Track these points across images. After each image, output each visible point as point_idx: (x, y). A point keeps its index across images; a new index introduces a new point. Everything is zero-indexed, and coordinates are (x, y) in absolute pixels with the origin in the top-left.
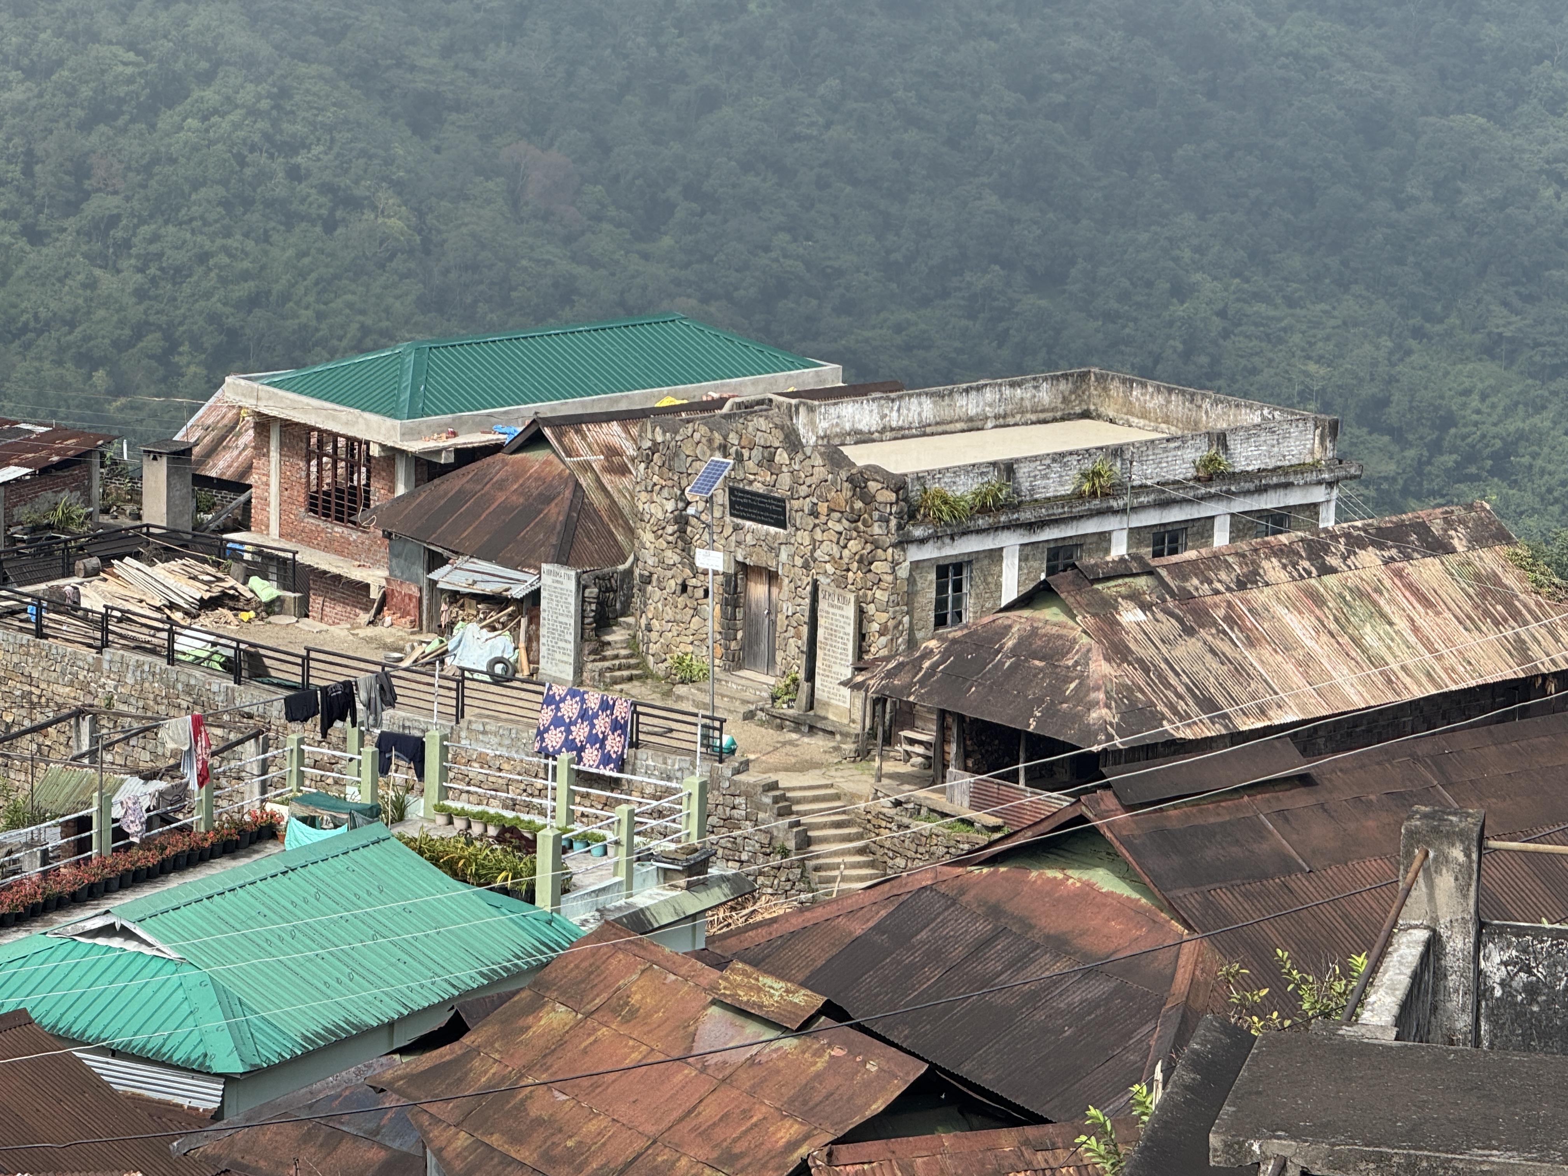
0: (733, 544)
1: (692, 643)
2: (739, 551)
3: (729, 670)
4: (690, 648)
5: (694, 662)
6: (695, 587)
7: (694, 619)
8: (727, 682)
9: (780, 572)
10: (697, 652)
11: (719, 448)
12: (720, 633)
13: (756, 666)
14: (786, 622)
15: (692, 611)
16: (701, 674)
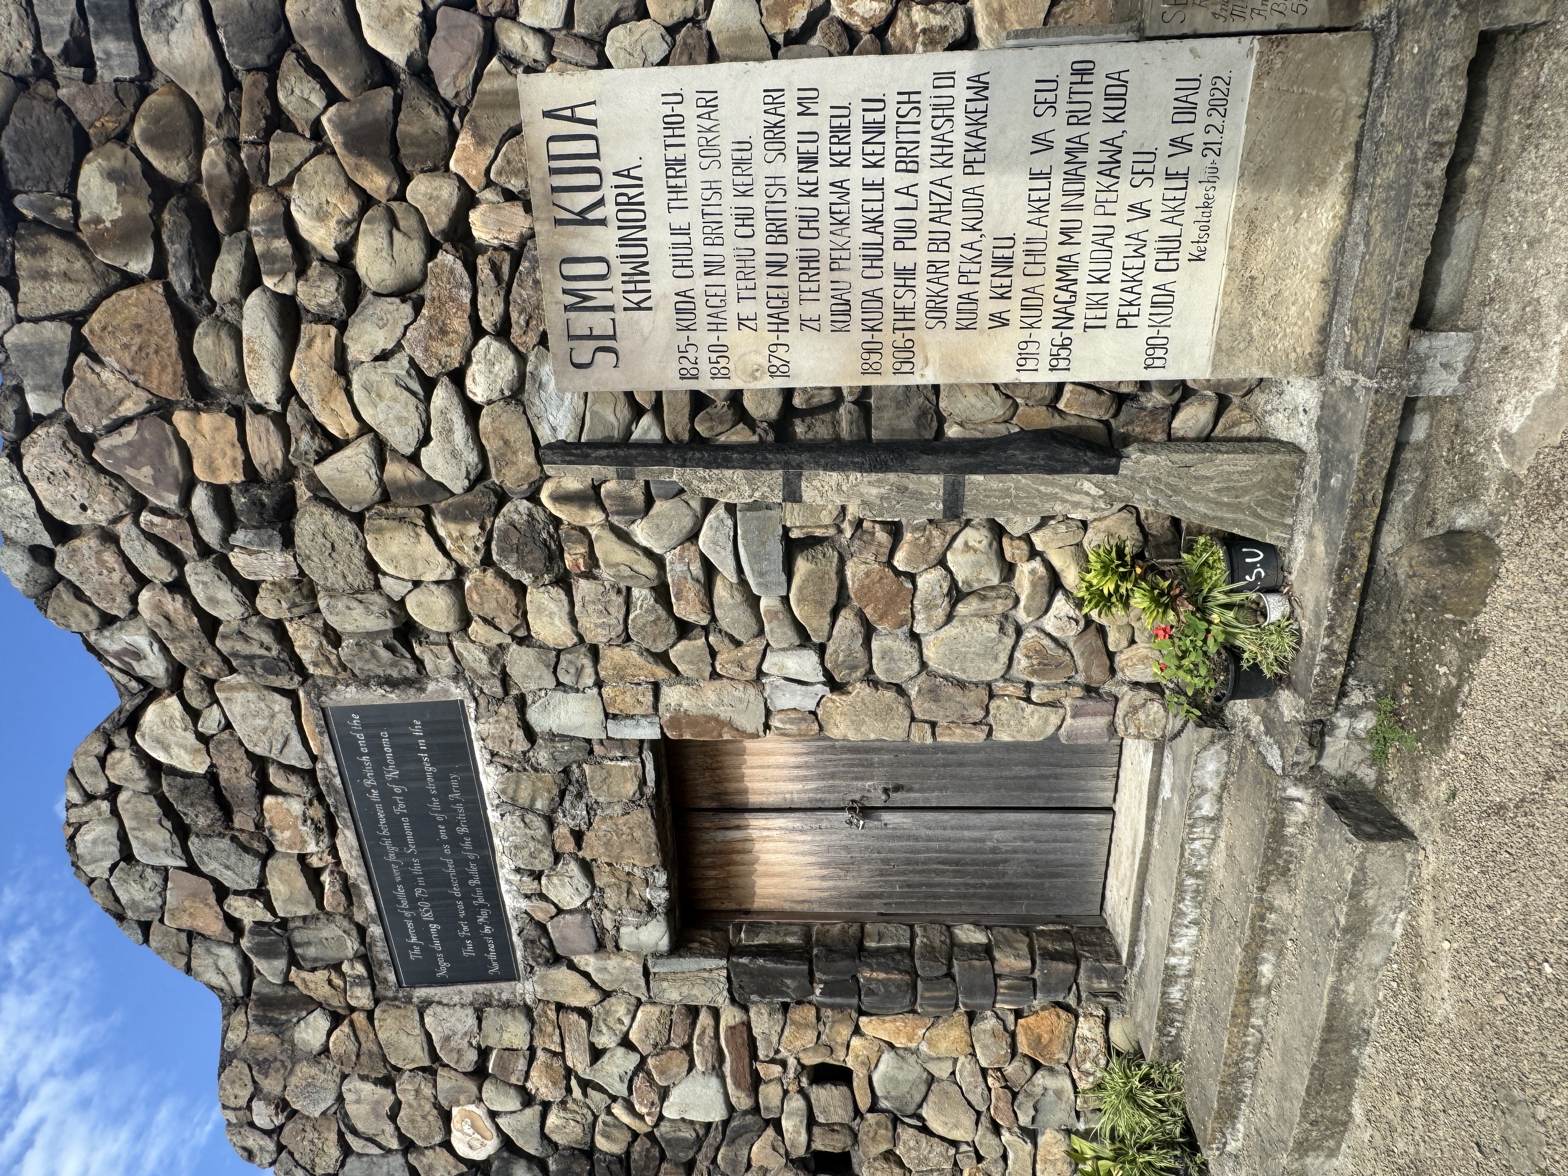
0: (613, 963)
1: (1031, 1135)
2: (628, 936)
3: (1115, 976)
4: (1048, 1138)
5: (1101, 1124)
6: (811, 1121)
7: (934, 1125)
8: (1169, 977)
9: (650, 732)
10: (1060, 1115)
11: (280, 1030)
12: (972, 1017)
13: (1083, 866)
14: (860, 690)
15: (907, 1135)
16: (1149, 1097)
